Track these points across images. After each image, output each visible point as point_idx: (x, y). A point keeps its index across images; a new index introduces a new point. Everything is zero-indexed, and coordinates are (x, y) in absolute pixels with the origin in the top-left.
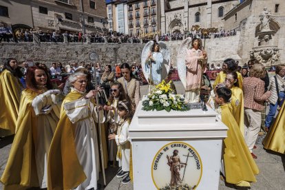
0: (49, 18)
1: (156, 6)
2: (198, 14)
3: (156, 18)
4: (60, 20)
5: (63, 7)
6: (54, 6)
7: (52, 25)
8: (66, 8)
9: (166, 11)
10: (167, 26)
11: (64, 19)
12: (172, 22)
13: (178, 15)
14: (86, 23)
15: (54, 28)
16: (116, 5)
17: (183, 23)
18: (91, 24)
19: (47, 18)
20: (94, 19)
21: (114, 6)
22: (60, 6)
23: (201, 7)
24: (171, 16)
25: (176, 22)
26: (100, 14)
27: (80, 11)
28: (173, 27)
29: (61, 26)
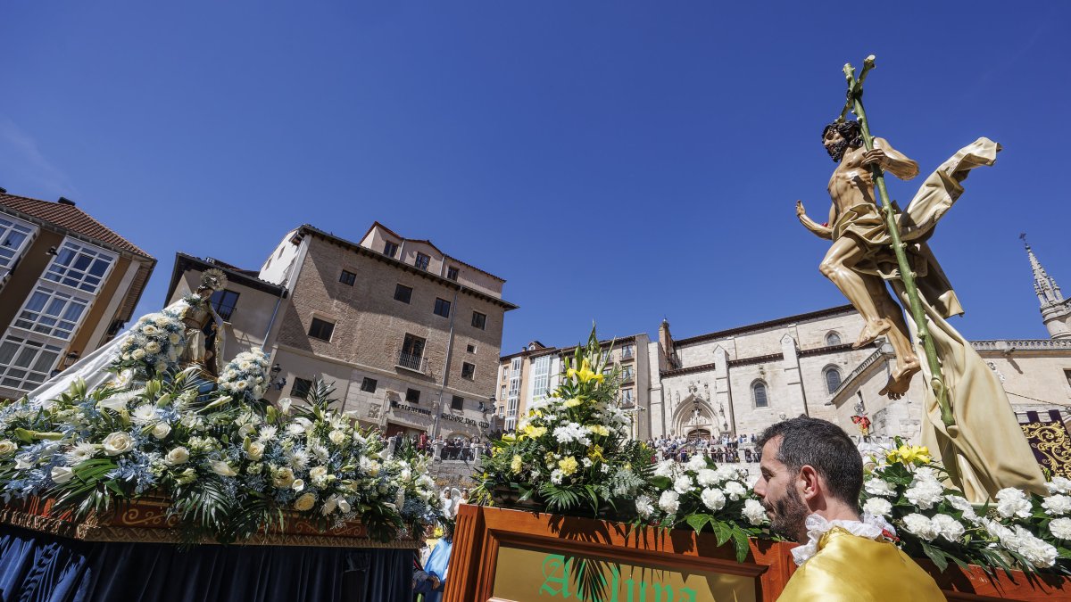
0: (374, 401)
1: (634, 364)
2: (759, 386)
3: (634, 392)
4: (394, 404)
5: (407, 378)
6: (391, 377)
7: (375, 415)
8: (412, 380)
9: (663, 375)
10: (668, 414)
11: (403, 400)
12: (682, 405)
13: (700, 387)
14: (446, 409)
15: (377, 420)
16: (532, 359)
17: (717, 408)
18: (456, 413)
19: (370, 401)
20: (466, 402)
21: (527, 361)
22: (401, 377)
23: (766, 366)
24: (678, 387)
25: (696, 405)
26: (481, 389)
27: (440, 384)
28: (686, 419)
29: (392, 417)
